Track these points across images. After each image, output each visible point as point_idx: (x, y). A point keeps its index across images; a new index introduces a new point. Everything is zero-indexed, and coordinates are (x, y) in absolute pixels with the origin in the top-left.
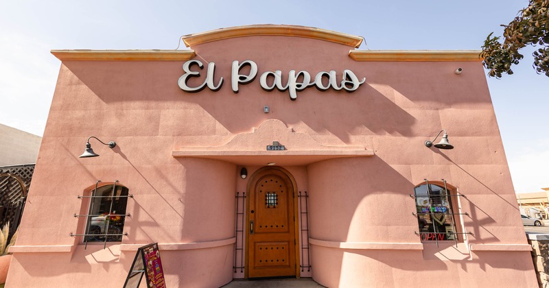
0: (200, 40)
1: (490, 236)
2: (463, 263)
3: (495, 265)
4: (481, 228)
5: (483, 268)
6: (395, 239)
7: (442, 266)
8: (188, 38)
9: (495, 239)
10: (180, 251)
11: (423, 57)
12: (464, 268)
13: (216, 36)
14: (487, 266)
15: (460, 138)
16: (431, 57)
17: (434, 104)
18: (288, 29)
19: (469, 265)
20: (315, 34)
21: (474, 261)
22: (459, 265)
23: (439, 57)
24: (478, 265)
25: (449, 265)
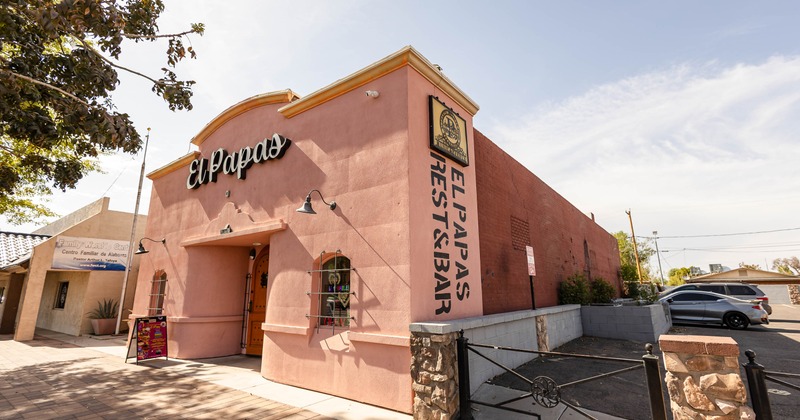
0: (200, 139)
1: (372, 323)
2: (341, 354)
3: (371, 362)
4: (364, 312)
5: (357, 364)
6: (291, 322)
7: (322, 356)
8: (194, 141)
9: (376, 328)
10: (181, 323)
11: (338, 89)
12: (340, 361)
13: (207, 132)
14: (362, 362)
15: (365, 191)
16: (346, 86)
17: (344, 151)
18: (242, 105)
19: (345, 358)
20: (260, 101)
21: (351, 354)
22: (336, 357)
23: (352, 83)
24: (353, 359)
25: (328, 354)
